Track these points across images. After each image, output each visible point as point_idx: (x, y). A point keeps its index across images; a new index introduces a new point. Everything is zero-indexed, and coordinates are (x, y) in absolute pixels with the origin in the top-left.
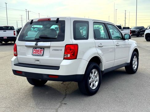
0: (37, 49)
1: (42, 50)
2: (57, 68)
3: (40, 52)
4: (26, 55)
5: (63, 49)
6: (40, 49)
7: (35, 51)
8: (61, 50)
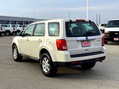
0: (84, 42)
1: (89, 42)
2: (100, 52)
3: (88, 44)
4: (78, 48)
5: (101, 40)
6: (87, 42)
7: (83, 44)
8: (100, 41)
